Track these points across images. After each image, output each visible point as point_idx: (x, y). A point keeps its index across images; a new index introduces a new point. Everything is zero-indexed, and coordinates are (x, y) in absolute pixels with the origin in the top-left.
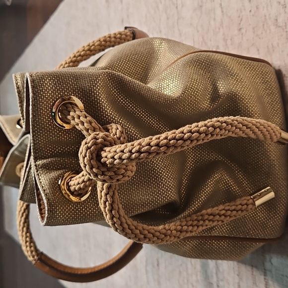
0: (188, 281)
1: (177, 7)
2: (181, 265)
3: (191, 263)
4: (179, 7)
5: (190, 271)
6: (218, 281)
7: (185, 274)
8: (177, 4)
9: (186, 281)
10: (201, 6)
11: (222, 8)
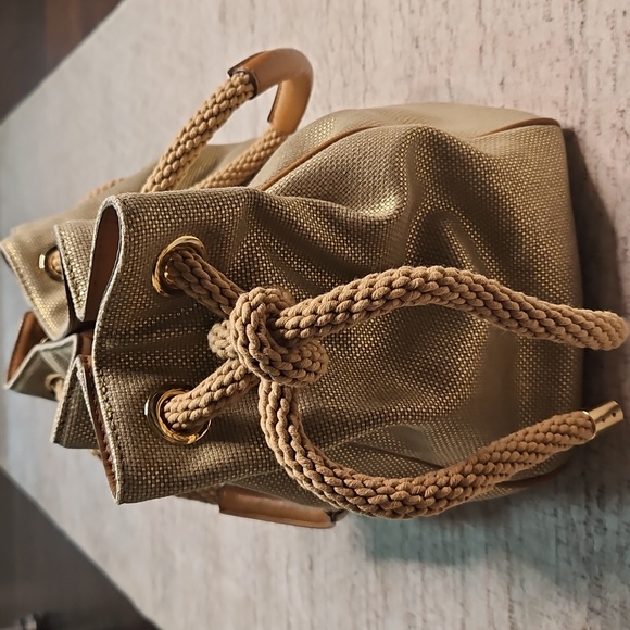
0: (368, 605)
1: (364, 67)
2: (356, 573)
3: (376, 572)
4: (369, 68)
5: (372, 588)
6: (424, 611)
7: (362, 592)
8: (364, 60)
9: (364, 605)
10: (410, 76)
11: (450, 88)
